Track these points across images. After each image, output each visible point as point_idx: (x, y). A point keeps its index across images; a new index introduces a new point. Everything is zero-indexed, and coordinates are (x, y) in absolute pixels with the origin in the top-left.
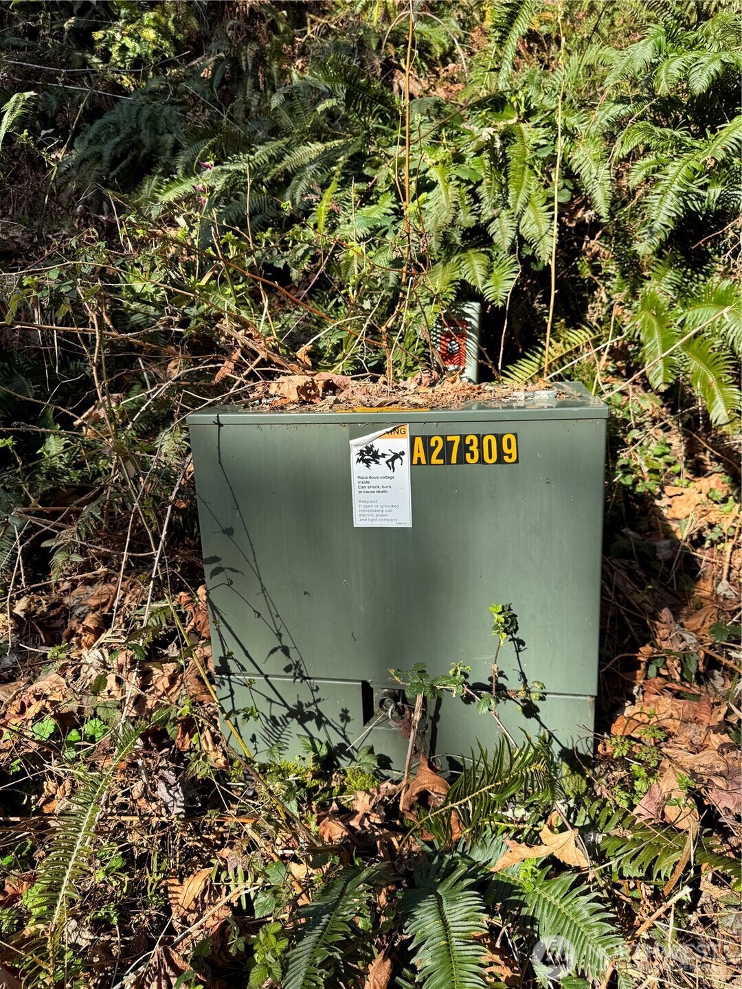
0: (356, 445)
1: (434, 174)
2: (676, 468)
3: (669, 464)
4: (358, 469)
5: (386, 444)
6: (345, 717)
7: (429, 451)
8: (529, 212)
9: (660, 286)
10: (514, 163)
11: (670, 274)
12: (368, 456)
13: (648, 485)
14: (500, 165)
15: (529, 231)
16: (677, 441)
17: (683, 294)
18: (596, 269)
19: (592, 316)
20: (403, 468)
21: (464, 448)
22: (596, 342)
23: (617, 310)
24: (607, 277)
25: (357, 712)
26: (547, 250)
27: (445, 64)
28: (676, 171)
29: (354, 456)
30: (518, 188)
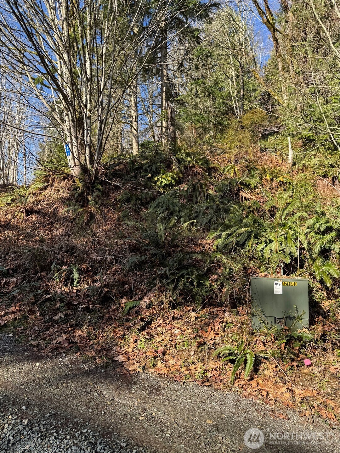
0: (275, 282)
1: (273, 239)
2: (325, 298)
3: (323, 297)
4: (275, 286)
5: (279, 282)
6: (272, 323)
7: (285, 284)
8: (292, 248)
9: (318, 262)
10: (288, 238)
11: (321, 259)
12: (277, 284)
13: (318, 300)
14: (286, 238)
15: (292, 251)
16: (324, 293)
17: (323, 264)
18: (305, 257)
19: (305, 267)
20: (281, 286)
21: (290, 284)
22: (306, 271)
23: (310, 266)
24: (308, 259)
25: (274, 322)
26: (296, 254)
27: (255, 189)
28: (319, 242)
29: (274, 284)
30: (290, 244)
